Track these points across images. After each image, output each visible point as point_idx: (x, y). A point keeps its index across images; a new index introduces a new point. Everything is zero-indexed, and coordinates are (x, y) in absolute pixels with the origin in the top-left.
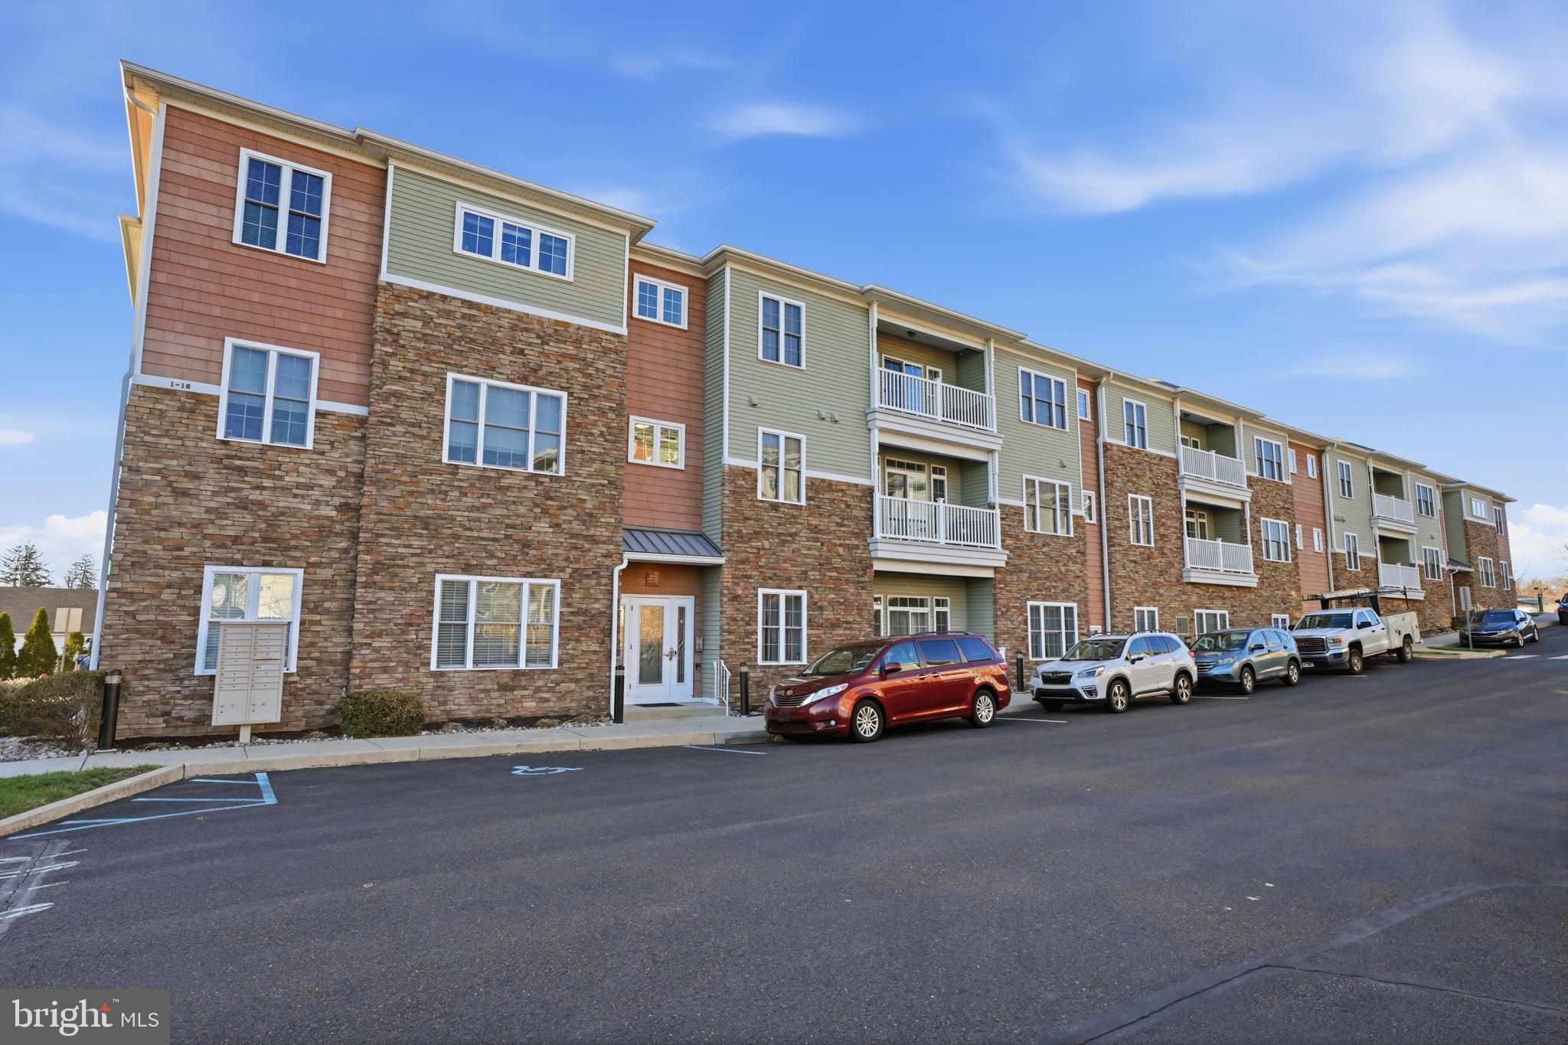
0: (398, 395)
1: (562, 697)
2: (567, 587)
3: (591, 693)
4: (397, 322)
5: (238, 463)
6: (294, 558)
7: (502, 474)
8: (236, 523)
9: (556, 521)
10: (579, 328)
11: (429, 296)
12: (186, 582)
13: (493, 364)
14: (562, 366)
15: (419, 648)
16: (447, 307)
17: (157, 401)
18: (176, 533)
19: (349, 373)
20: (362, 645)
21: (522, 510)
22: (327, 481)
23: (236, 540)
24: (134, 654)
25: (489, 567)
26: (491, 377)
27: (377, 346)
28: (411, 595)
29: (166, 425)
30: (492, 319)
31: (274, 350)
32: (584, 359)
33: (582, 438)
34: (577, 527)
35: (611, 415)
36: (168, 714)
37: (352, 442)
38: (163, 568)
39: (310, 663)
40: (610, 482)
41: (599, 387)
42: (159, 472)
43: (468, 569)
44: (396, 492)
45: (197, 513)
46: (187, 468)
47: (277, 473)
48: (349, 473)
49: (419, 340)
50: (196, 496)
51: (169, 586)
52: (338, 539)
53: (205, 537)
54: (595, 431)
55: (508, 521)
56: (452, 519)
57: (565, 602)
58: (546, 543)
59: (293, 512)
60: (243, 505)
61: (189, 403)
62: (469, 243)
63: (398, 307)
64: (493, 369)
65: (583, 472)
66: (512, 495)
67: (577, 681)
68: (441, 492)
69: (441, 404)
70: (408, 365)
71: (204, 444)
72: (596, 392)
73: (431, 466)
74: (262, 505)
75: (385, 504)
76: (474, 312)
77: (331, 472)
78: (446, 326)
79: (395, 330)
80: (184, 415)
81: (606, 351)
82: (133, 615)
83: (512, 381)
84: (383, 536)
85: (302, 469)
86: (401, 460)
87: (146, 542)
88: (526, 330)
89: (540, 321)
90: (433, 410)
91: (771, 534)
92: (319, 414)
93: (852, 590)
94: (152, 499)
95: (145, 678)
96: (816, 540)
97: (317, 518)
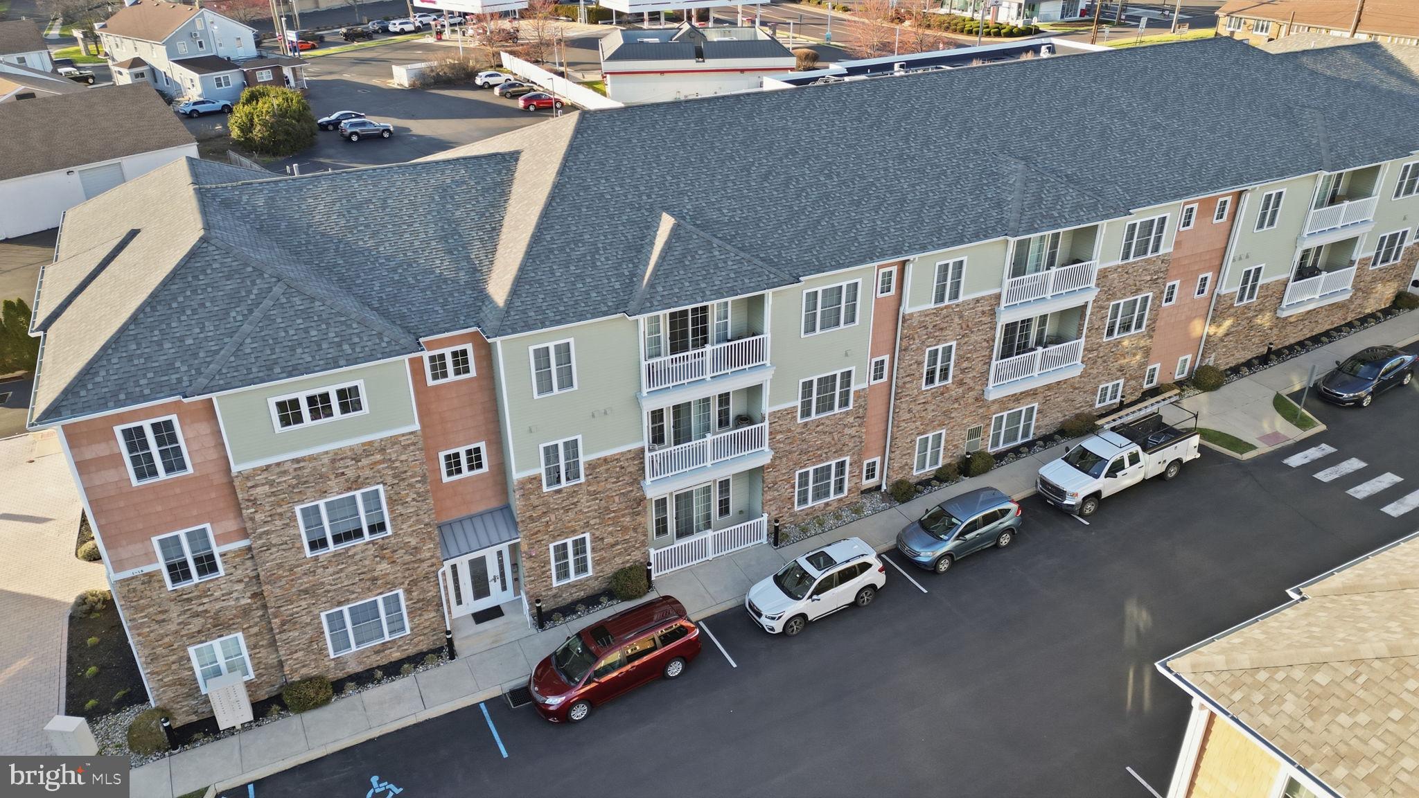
0: (267, 533)
1: (417, 645)
2: (408, 592)
3: (435, 637)
4: (252, 493)
5: (185, 597)
6: (234, 629)
7: (347, 550)
8: (196, 625)
9: (392, 560)
10: (381, 440)
11: (268, 468)
12: (181, 658)
13: (324, 490)
14: (375, 470)
15: (321, 650)
16: (283, 469)
17: (129, 585)
18: (166, 640)
19: (231, 525)
20: (287, 660)
21: (367, 562)
22: (240, 587)
23: (199, 632)
24: (170, 694)
25: (353, 599)
26: (326, 497)
27: (244, 511)
28: (309, 628)
29: (139, 594)
30: (315, 463)
31: (182, 534)
32: (390, 459)
33: (399, 507)
34: (407, 558)
35: (418, 485)
36: (197, 712)
37: (247, 561)
38: (167, 656)
39: (260, 671)
40: (426, 525)
41: (406, 472)
42: (145, 616)
43: (340, 604)
44: (283, 583)
45: (173, 627)
46: (159, 609)
47: (209, 593)
48: (251, 578)
49: (270, 496)
50: (170, 620)
51: (173, 663)
52: (256, 612)
53: (182, 636)
54: (409, 499)
55: (359, 572)
56: (322, 583)
57: (408, 599)
58: (388, 574)
59: (226, 608)
60: (197, 615)
61: (146, 579)
62: (285, 421)
63: (249, 484)
64: (326, 492)
65: (404, 526)
66: (357, 557)
67: (424, 634)
68: (311, 572)
69: (297, 527)
70: (267, 514)
71: (163, 595)
72: (404, 476)
73: (300, 562)
74: (206, 611)
75: (278, 590)
76: (302, 464)
77: (240, 581)
78: (285, 481)
79: (252, 498)
80: (147, 585)
81: (405, 447)
82: (162, 680)
83: (340, 494)
84: (281, 606)
85: (222, 586)
86: (280, 566)
87: (153, 649)
88: (342, 459)
89: (352, 449)
90: (292, 531)
91: (557, 509)
92: (222, 555)
93: (628, 519)
94: (148, 630)
95: (178, 703)
96: (597, 499)
97: (240, 606)
